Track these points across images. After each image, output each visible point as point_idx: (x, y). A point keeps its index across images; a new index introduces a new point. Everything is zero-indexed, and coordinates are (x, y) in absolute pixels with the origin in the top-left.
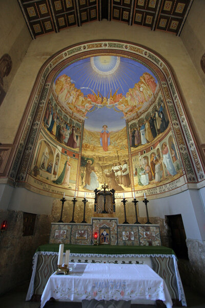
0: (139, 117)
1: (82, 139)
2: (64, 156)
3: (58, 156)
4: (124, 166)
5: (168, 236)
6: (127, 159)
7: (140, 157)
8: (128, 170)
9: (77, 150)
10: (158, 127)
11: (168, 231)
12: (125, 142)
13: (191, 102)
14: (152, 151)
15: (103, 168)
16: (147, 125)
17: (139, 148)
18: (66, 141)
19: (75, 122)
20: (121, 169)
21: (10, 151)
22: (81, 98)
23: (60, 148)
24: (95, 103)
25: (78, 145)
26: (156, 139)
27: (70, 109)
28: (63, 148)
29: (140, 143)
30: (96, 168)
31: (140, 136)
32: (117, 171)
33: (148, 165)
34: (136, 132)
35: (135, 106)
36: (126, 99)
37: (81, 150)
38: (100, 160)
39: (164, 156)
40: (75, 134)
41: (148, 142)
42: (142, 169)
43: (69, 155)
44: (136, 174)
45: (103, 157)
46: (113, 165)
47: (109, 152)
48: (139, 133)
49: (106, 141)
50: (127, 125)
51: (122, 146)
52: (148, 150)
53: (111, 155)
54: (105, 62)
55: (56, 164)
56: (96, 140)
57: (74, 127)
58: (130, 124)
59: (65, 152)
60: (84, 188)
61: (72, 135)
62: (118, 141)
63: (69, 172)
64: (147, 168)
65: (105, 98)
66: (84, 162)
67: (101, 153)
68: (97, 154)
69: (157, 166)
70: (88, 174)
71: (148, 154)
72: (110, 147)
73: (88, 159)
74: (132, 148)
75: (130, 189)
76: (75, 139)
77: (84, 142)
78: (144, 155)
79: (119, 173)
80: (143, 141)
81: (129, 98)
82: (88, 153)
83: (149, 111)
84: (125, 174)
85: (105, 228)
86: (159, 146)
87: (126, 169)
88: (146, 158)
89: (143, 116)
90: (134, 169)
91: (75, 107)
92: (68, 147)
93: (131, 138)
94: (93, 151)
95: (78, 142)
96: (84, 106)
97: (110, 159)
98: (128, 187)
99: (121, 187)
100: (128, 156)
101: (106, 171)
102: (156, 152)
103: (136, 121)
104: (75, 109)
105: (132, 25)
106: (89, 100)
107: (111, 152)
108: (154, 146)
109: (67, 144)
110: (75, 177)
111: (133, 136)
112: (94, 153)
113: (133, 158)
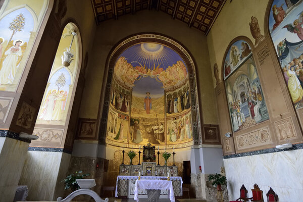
0: (174, 90)
1: (131, 104)
2: (120, 119)
3: (116, 120)
4: (161, 127)
5: (183, 172)
6: (163, 122)
7: (172, 122)
8: (163, 130)
9: (127, 113)
10: (185, 105)
11: (184, 170)
12: (163, 108)
13: (203, 95)
14: (180, 119)
15: (146, 127)
16: (179, 99)
17: (172, 114)
18: (120, 107)
19: (126, 90)
20: (159, 129)
21: (96, 124)
22: (131, 70)
23: (117, 114)
24: (141, 73)
25: (128, 109)
26: (183, 111)
27: (123, 80)
28: (119, 113)
29: (173, 112)
30: (141, 127)
31: (173, 106)
32: (156, 130)
33: (177, 128)
34: (171, 102)
35: (172, 80)
36: (166, 73)
37: (130, 113)
38: (144, 121)
39: (186, 125)
40: (126, 100)
41: (178, 112)
42: (173, 130)
43: (123, 118)
44: (169, 133)
45: (146, 119)
46: (152, 125)
47: (150, 115)
48: (173, 103)
49: (148, 105)
50: (165, 95)
51: (161, 111)
52: (178, 117)
53: (152, 117)
54: (152, 46)
55: (115, 126)
56: (141, 104)
57: (125, 95)
58: (167, 94)
59: (120, 116)
60: (132, 142)
61: (124, 102)
62: (158, 107)
63: (122, 131)
64: (176, 130)
65: (149, 69)
66: (133, 123)
67: (144, 115)
68: (142, 116)
69: (182, 130)
70: (135, 131)
71: (177, 121)
72: (151, 111)
73: (135, 120)
74: (167, 114)
75: (164, 143)
76: (126, 105)
77: (133, 107)
78: (175, 121)
79: (157, 132)
80: (175, 111)
81: (168, 73)
82: (135, 116)
83: (181, 89)
84: (161, 132)
85: (149, 168)
86: (184, 117)
87: (162, 129)
88: (176, 123)
89: (177, 91)
90: (168, 130)
91: (126, 77)
92: (122, 112)
93: (167, 106)
94: (139, 113)
95: (128, 107)
96: (132, 76)
97: (151, 120)
98: (163, 142)
99: (158, 142)
100: (164, 119)
101: (148, 130)
102: (182, 120)
103: (171, 93)
104: (125, 79)
105: (174, 19)
106: (137, 70)
107: (152, 115)
108: (182, 116)
109: (121, 110)
110: (126, 134)
111: (169, 105)
112: (139, 116)
113: (168, 121)
